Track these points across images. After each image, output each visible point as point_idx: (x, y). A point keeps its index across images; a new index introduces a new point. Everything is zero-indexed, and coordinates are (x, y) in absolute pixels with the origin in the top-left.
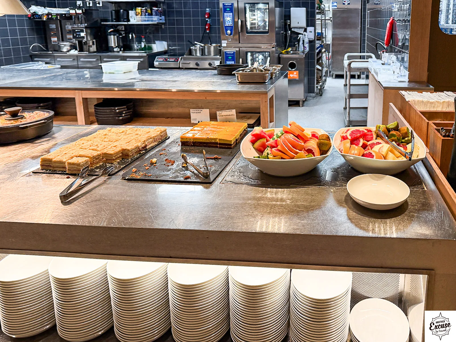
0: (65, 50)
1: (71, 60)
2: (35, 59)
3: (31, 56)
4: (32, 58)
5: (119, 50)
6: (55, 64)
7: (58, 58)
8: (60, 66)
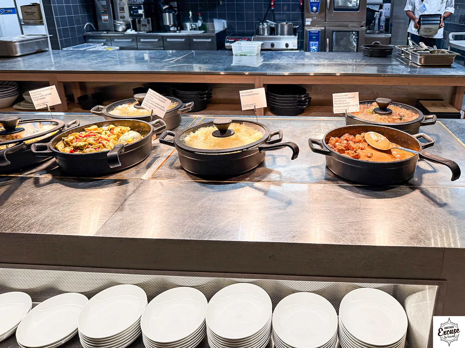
0: (120, 29)
1: (130, 40)
2: (90, 40)
3: (84, 37)
4: (85, 39)
5: (176, 30)
6: (112, 46)
7: (115, 39)
8: (118, 48)
